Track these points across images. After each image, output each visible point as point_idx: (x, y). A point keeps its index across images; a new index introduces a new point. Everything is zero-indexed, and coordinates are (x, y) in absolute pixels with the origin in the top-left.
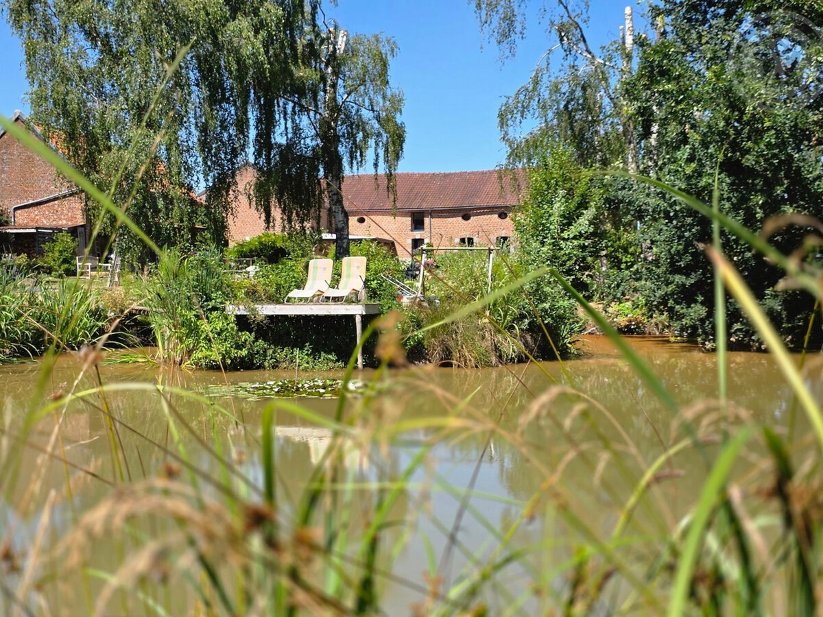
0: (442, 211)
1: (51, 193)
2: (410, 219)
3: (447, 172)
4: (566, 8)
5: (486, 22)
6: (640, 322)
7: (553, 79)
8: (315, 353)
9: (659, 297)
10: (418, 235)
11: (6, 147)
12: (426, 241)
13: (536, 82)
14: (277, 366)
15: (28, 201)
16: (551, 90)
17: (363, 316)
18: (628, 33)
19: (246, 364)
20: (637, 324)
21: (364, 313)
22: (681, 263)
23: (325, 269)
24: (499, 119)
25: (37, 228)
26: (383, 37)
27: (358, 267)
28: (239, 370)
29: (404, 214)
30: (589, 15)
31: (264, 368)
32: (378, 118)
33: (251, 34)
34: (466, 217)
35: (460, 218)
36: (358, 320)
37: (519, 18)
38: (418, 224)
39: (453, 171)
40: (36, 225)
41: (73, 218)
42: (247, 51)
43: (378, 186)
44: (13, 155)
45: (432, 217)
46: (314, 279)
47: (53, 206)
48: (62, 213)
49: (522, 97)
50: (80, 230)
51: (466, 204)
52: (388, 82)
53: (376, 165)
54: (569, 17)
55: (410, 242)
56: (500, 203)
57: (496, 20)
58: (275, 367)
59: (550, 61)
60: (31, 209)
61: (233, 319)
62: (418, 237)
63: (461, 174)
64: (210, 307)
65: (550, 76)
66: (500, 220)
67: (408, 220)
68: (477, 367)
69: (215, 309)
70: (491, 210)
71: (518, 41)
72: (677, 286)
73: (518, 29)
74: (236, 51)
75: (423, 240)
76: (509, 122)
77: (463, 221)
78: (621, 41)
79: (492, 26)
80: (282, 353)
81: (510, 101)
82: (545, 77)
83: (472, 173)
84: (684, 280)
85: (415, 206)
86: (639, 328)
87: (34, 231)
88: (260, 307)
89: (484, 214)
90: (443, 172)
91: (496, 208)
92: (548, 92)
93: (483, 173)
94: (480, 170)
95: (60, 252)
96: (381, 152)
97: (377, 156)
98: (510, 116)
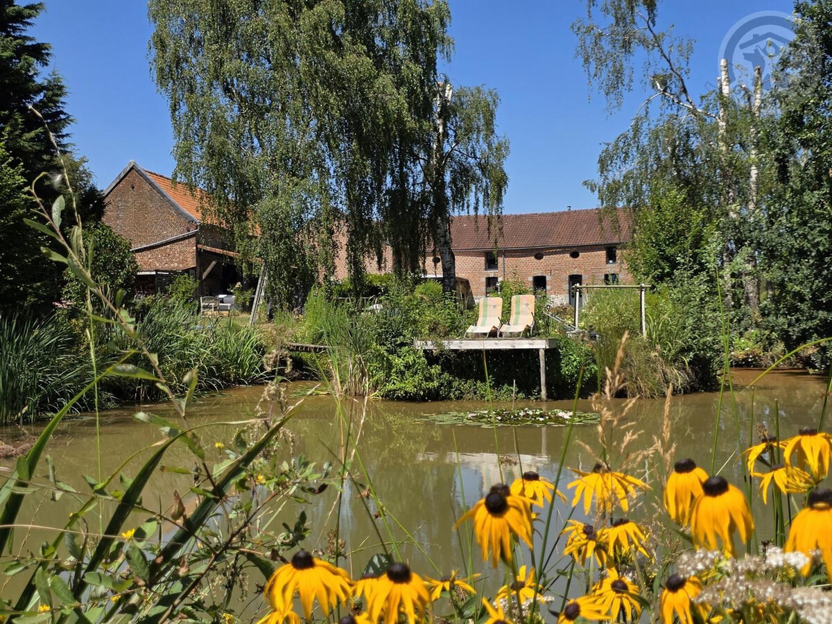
0: (515, 251)
1: (163, 238)
2: (484, 258)
3: (518, 213)
4: (669, 61)
5: (596, 75)
6: (757, 355)
7: (653, 127)
8: (497, 384)
9: (798, 332)
10: (491, 273)
11: (121, 195)
12: (500, 279)
13: (636, 130)
14: (461, 397)
15: (142, 245)
16: (650, 138)
17: (546, 351)
18: (724, 83)
19: (433, 396)
20: (754, 357)
21: (548, 347)
22: (823, 299)
23: (495, 306)
24: (599, 165)
25: (157, 271)
26: (485, 89)
27: (527, 305)
28: (427, 401)
29: (478, 254)
30: (689, 67)
31: (450, 399)
32: (479, 165)
33: (395, 90)
34: (539, 257)
35: (533, 257)
36: (542, 353)
37: (627, 72)
38: (491, 263)
39: (523, 213)
40: (154, 268)
41: (184, 261)
42: (392, 106)
43: (478, 228)
44: (127, 202)
45: (505, 257)
46: (485, 316)
47: (165, 250)
48: (174, 257)
49: (621, 144)
50: (191, 271)
51: (539, 244)
52: (493, 131)
53: (476, 209)
54: (672, 69)
55: (484, 280)
56: (571, 243)
57: (605, 73)
58: (459, 398)
59: (649, 110)
60: (144, 253)
61: (422, 354)
62: (492, 275)
63: (532, 216)
64: (399, 342)
65: (649, 124)
66: (571, 259)
67: (482, 260)
68: (652, 397)
69: (403, 344)
70: (563, 249)
71: (625, 93)
72: (820, 320)
73: (626, 82)
74: (384, 108)
75: (497, 278)
76: (610, 168)
77: (536, 260)
78: (718, 91)
79: (601, 79)
80: (467, 385)
81: (610, 147)
82: (645, 126)
83: (542, 214)
84: (826, 316)
85: (489, 246)
86: (755, 360)
87: (154, 273)
88: (446, 342)
89: (556, 253)
90: (514, 214)
91: (568, 247)
92: (647, 139)
93: (553, 214)
94: (550, 211)
95: (184, 293)
96: (481, 196)
97: (477, 200)
98: (609, 162)
